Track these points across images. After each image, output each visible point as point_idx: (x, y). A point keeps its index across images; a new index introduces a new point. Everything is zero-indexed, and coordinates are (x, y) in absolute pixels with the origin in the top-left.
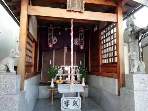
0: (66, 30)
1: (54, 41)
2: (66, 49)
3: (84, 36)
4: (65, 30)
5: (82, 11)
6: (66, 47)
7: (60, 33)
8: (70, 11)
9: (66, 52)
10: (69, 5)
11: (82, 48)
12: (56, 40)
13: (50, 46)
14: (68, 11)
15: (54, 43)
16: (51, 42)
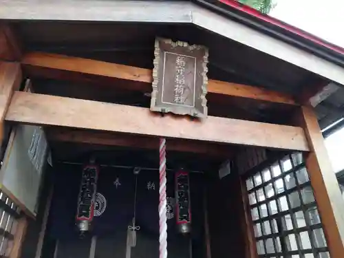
0: (137, 172)
1: (97, 208)
2: (134, 234)
3: (189, 191)
4: (132, 172)
5: (199, 115)
6: (134, 228)
7: (117, 183)
8: (162, 114)
9: (134, 244)
10: (158, 96)
11: (184, 229)
12: (103, 204)
13: (84, 227)
14: (156, 113)
15: (98, 213)
16: (88, 210)
